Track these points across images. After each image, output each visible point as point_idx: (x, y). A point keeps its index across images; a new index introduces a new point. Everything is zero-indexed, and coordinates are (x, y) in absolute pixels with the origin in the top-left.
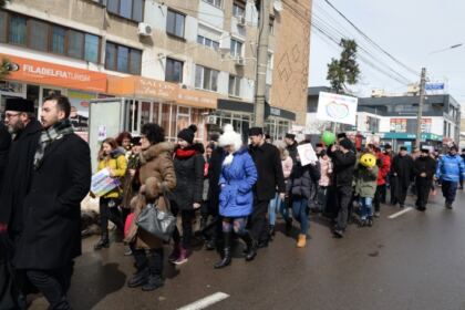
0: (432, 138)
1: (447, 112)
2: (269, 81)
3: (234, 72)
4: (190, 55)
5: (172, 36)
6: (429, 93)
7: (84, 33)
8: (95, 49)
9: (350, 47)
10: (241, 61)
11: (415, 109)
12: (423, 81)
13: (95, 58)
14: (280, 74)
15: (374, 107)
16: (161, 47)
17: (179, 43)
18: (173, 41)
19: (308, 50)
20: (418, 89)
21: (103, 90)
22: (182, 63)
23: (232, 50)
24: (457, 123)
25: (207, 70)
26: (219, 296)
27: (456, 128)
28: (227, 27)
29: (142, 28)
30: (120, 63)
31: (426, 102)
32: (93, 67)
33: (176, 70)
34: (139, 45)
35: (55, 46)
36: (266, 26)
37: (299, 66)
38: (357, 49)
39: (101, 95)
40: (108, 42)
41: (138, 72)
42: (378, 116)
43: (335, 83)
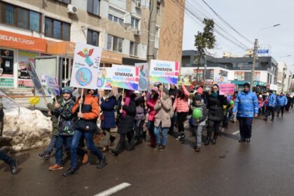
0: (260, 84)
1: (270, 68)
2: (156, 46)
3: (134, 40)
4: (104, 27)
5: (91, 14)
6: (259, 55)
7: (28, 10)
8: (37, 22)
9: (209, 24)
10: (138, 32)
11: (250, 66)
12: (255, 49)
13: (38, 28)
14: (164, 41)
15: (224, 64)
16: (84, 22)
17: (96, 19)
18: (92, 18)
19: (183, 26)
20: (252, 52)
21: (44, 51)
22: (98, 33)
23: (132, 25)
24: (276, 75)
25: (115, 38)
26: (124, 185)
27: (275, 78)
28: (128, 9)
29: (70, 8)
30: (55, 33)
31: (257, 61)
32: (36, 35)
33: (94, 38)
34: (69, 20)
35: (7, 19)
36: (155, 9)
37: (177, 36)
38: (215, 25)
39: (42, 54)
40: (46, 17)
41: (68, 39)
42: (227, 70)
43: (199, 48)
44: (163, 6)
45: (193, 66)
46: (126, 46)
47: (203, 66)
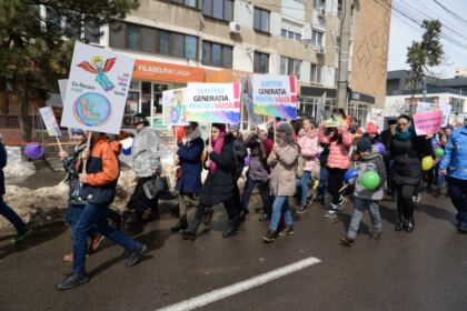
2: (350, 69)
3: (315, 61)
4: (275, 47)
5: (258, 31)
7: (184, 35)
8: (193, 49)
9: (433, 28)
10: (322, 50)
13: (194, 57)
14: (359, 60)
15: (458, 87)
16: (250, 42)
17: (265, 38)
18: (260, 36)
22: (268, 55)
23: (313, 40)
25: (291, 60)
28: (308, 18)
29: (232, 27)
30: (214, 59)
32: (192, 64)
33: (263, 62)
34: (230, 42)
35: (161, 47)
36: (348, 14)
37: (379, 52)
40: (205, 41)
41: (230, 65)
42: (463, 97)
43: (415, 66)
44: (358, 10)
45: (405, 93)
46: (305, 70)
47: (421, 92)
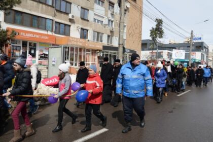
0: (196, 61)
1: (203, 50)
3: (110, 34)
4: (91, 27)
5: (83, 19)
6: (195, 41)
7: (46, 18)
8: (51, 25)
9: (159, 22)
10: (113, 29)
11: (188, 48)
12: (192, 36)
13: (51, 29)
14: (129, 34)
15: (170, 48)
16: (78, 24)
17: (86, 22)
18: (83, 21)
19: (142, 24)
20: (190, 40)
21: (54, 43)
22: (87, 30)
23: (109, 24)
24: (207, 54)
25: (98, 33)
27: (207, 57)
28: (106, 15)
29: (70, 16)
30: (61, 31)
31: (193, 45)
32: (50, 33)
33: (85, 33)
34: (69, 23)
35: (33, 24)
36: (123, 14)
37: (138, 31)
38: (163, 23)
39: (53, 45)
40: (56, 22)
41: (68, 35)
43: (153, 38)
44: (129, 12)
45: (149, 50)
46: (105, 38)
47: (156, 49)
